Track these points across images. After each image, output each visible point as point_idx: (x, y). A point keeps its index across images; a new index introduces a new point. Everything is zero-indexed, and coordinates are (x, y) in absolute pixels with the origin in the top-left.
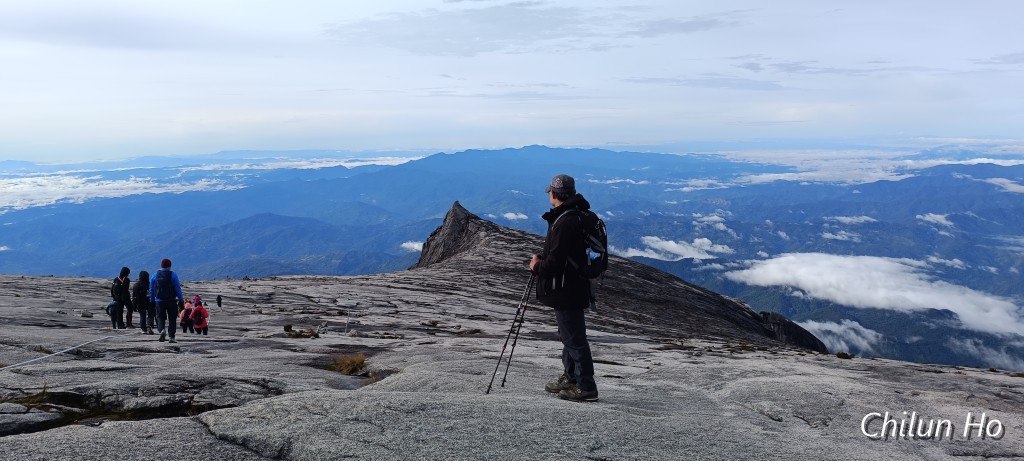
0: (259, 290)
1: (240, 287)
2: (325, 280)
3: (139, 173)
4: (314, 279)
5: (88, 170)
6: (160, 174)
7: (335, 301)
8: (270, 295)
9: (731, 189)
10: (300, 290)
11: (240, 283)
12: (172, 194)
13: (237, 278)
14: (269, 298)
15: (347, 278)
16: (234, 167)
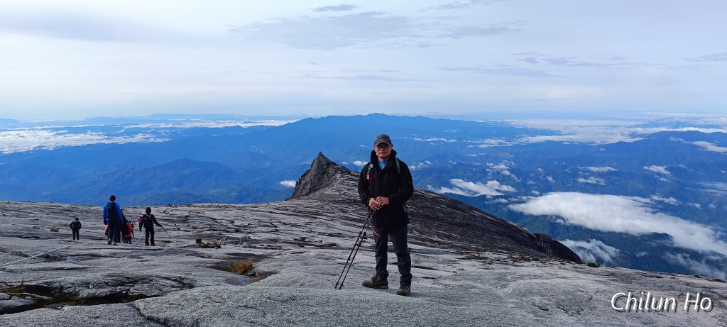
0: (178, 213)
1: (165, 212)
2: (225, 207)
3: (93, 129)
4: (218, 206)
5: (57, 127)
6: (109, 130)
7: (233, 222)
8: (186, 217)
9: (515, 146)
10: (208, 214)
11: (164, 208)
12: (117, 144)
13: (162, 205)
14: (185, 219)
15: (241, 205)
16: (162, 125)
